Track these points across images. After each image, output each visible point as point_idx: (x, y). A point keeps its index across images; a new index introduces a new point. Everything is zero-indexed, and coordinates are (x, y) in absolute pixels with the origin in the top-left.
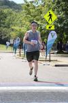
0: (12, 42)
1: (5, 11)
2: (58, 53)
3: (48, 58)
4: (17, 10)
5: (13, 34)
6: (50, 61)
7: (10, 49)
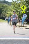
0: (7, 18)
1: (4, 5)
2: (27, 23)
3: (23, 25)
4: (9, 5)
5: (8, 15)
6: (23, 27)
7: (6, 22)
